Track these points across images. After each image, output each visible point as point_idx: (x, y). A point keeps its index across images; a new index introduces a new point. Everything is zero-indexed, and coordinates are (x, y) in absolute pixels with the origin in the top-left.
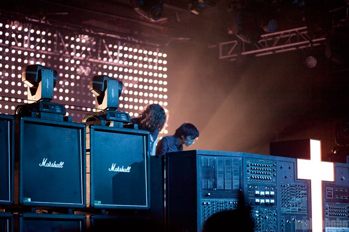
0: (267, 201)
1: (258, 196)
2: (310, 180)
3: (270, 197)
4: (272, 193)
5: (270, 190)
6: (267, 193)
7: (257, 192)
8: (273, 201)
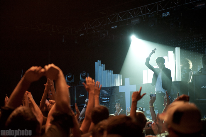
0: (107, 101)
1: (104, 100)
2: (125, 92)
3: (108, 100)
4: (109, 98)
5: (108, 98)
6: (107, 99)
7: (103, 99)
8: (109, 101)
